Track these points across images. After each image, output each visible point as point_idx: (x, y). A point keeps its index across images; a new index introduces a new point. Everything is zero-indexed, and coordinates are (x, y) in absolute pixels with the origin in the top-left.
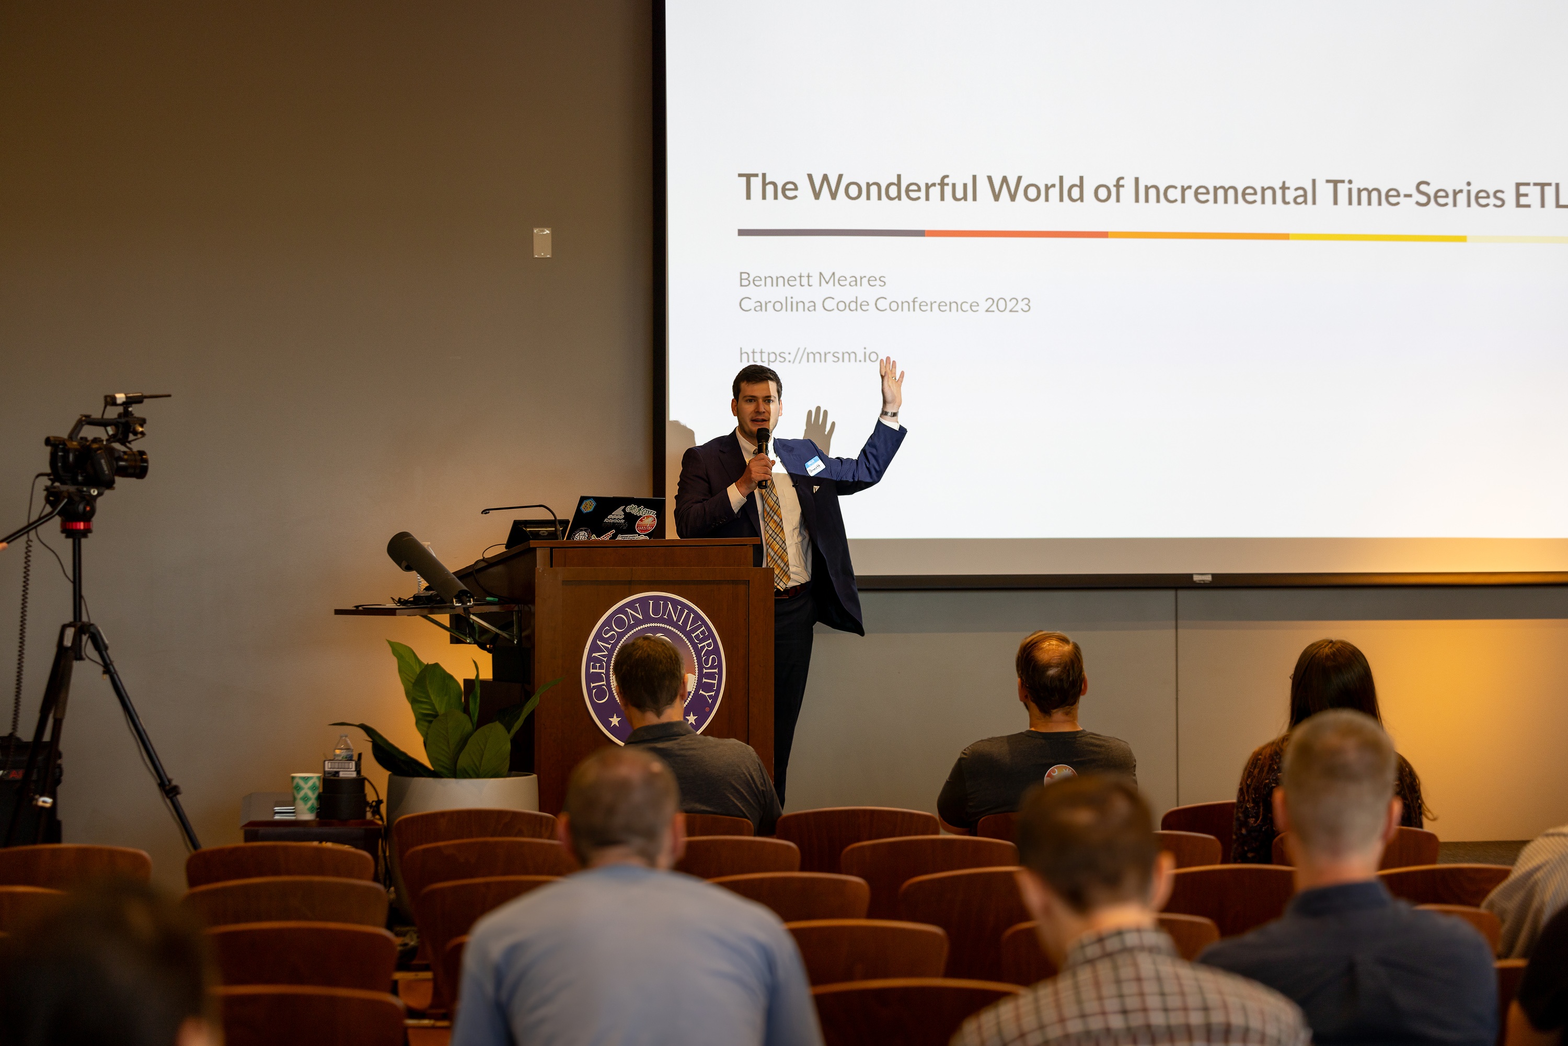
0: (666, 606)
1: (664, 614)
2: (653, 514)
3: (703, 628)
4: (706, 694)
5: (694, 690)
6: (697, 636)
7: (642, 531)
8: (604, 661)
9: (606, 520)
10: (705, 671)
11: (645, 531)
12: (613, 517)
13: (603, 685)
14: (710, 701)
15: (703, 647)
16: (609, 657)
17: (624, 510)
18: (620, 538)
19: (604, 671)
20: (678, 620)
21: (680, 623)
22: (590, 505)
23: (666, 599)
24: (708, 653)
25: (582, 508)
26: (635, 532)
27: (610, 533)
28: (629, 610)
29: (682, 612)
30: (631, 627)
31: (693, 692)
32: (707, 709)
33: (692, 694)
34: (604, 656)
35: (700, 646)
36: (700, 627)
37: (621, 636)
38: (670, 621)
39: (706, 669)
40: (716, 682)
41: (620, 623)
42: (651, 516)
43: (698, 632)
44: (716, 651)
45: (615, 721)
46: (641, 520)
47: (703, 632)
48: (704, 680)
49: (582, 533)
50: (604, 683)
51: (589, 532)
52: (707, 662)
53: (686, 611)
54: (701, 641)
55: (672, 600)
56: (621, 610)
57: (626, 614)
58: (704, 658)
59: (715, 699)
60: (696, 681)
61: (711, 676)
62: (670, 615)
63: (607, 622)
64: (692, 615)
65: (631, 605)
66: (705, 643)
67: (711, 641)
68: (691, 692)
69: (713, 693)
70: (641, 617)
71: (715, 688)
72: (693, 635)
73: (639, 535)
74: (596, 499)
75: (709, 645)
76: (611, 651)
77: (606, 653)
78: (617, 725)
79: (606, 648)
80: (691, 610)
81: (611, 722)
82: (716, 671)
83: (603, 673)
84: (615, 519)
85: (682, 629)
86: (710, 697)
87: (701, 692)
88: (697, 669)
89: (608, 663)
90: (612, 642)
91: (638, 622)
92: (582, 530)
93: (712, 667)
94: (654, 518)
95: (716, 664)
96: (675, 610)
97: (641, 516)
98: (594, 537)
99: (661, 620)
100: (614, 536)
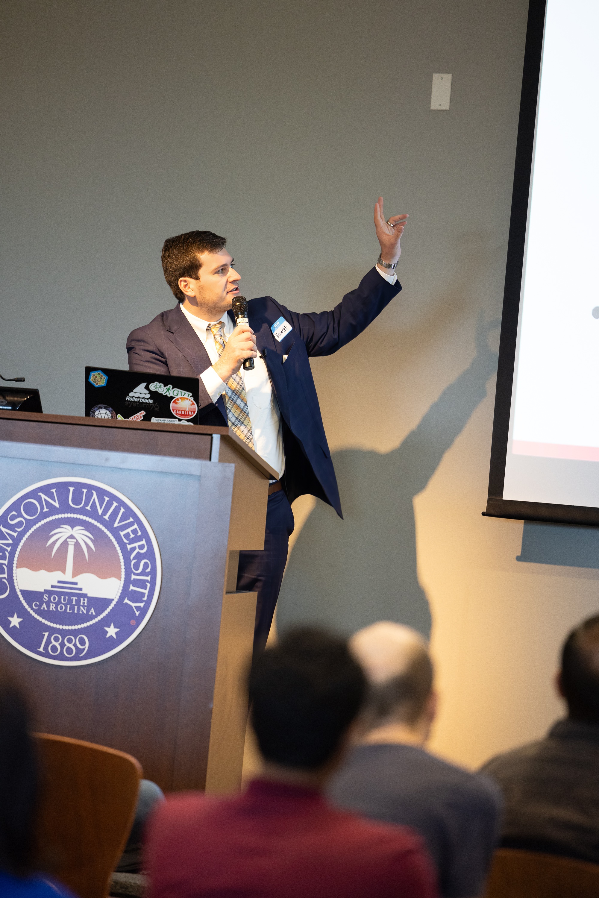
0: (89, 496)
1: (86, 504)
2: (188, 395)
3: (136, 526)
4: (133, 605)
5: (118, 597)
6: (127, 536)
7: (181, 415)
8: (7, 550)
9: (128, 398)
10: (133, 577)
11: (184, 415)
12: (137, 395)
13: (5, 578)
14: (137, 613)
15: (133, 549)
16: (14, 547)
17: (147, 388)
18: (154, 420)
19: (6, 562)
20: (105, 512)
21: (106, 517)
22: (101, 378)
23: (90, 488)
24: (139, 557)
25: (91, 380)
26: (171, 416)
27: (140, 416)
28: (43, 496)
29: (109, 505)
30: (44, 516)
31: (116, 600)
32: (133, 622)
33: (114, 603)
34: (8, 545)
35: (129, 547)
36: (131, 524)
37: (30, 524)
38: (93, 514)
39: (135, 574)
40: (146, 592)
41: (30, 509)
42: (187, 399)
43: (129, 530)
44: (150, 554)
45: (15, 621)
46: (175, 402)
47: (134, 532)
48: (132, 588)
49: (103, 411)
50: (5, 576)
51: (112, 411)
52: (137, 567)
53: (115, 504)
54: (132, 541)
55: (98, 489)
56: (33, 494)
57: (39, 500)
58: (133, 562)
59: (143, 611)
60: (121, 588)
61: (141, 584)
62: (94, 505)
63: (15, 506)
64: (122, 510)
65: (46, 489)
66: (136, 545)
67: (144, 542)
68: (113, 600)
69: (142, 605)
70: (57, 505)
71: (145, 599)
72: (122, 533)
73: (180, 420)
74: (106, 371)
75: (141, 547)
76: (16, 541)
77: (10, 542)
78: (18, 626)
79: (11, 536)
80: (121, 503)
81: (10, 622)
82: (148, 578)
83: (5, 564)
84: (139, 397)
85: (109, 525)
86: (138, 608)
87: (126, 601)
88: (123, 574)
89: (12, 554)
90: (19, 530)
91: (53, 511)
92: (102, 408)
93: (143, 573)
94: (192, 401)
95: (149, 570)
96: (101, 502)
97: (173, 398)
98: (120, 417)
99: (82, 511)
100: (147, 418)
